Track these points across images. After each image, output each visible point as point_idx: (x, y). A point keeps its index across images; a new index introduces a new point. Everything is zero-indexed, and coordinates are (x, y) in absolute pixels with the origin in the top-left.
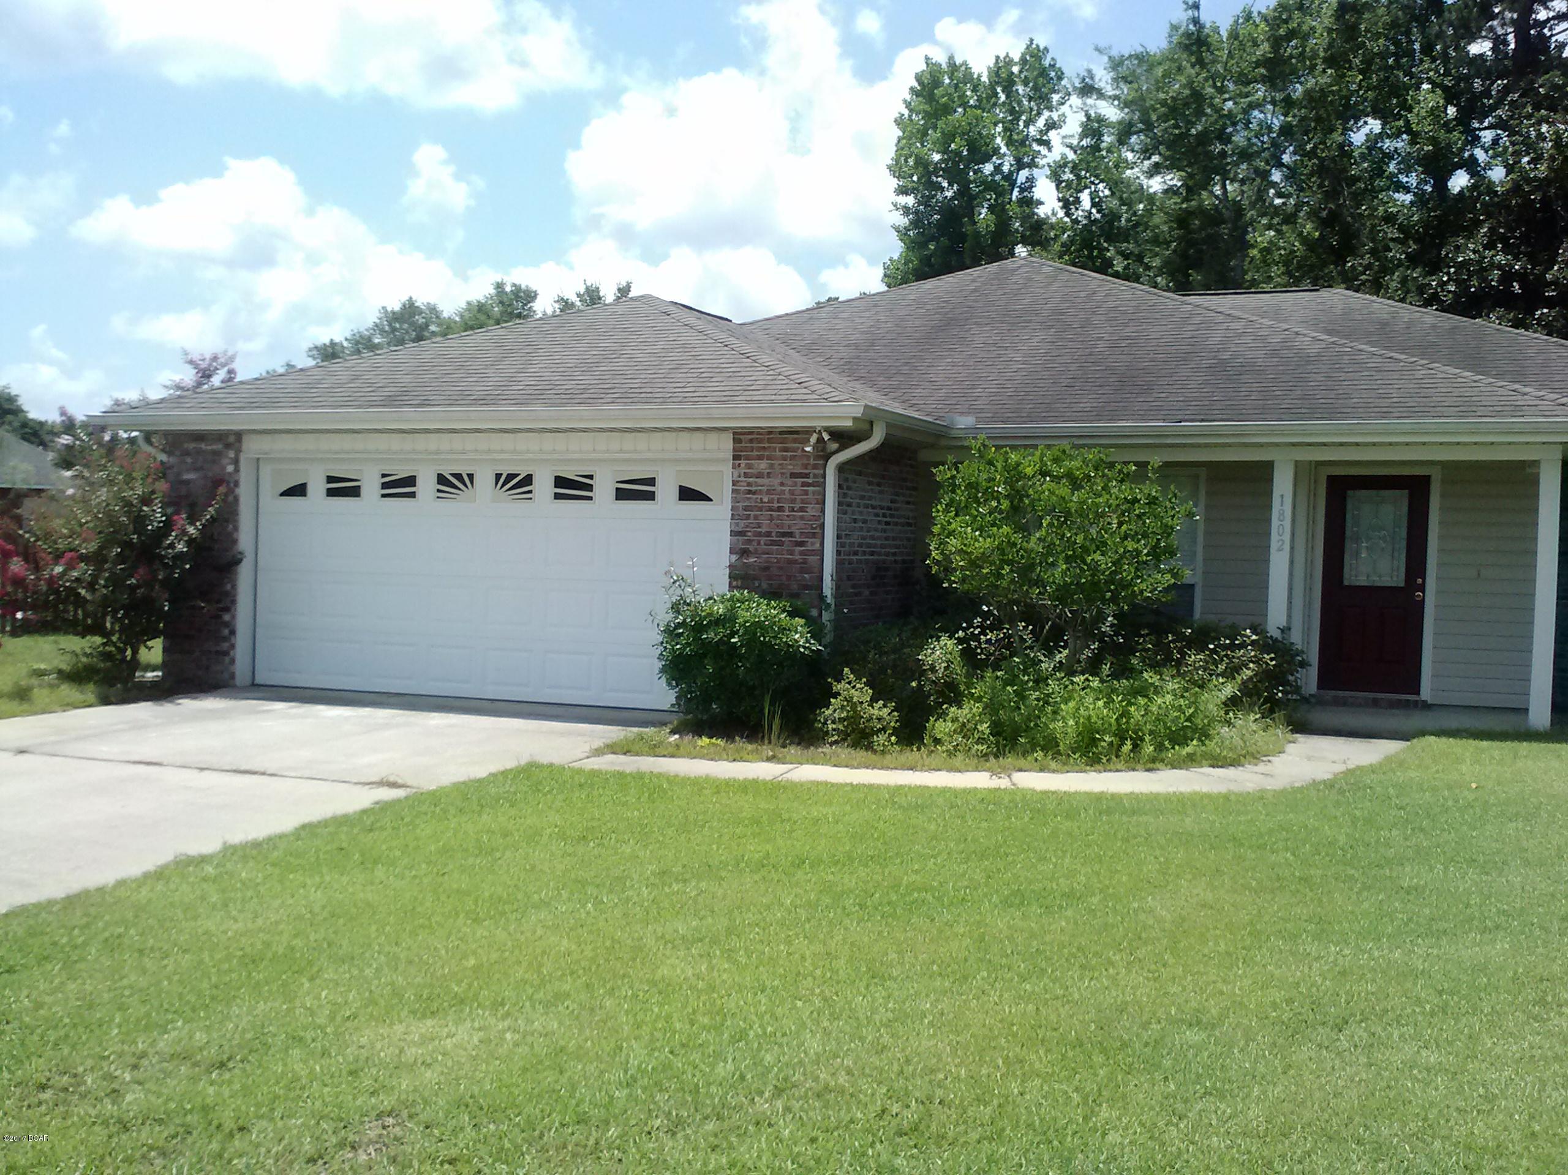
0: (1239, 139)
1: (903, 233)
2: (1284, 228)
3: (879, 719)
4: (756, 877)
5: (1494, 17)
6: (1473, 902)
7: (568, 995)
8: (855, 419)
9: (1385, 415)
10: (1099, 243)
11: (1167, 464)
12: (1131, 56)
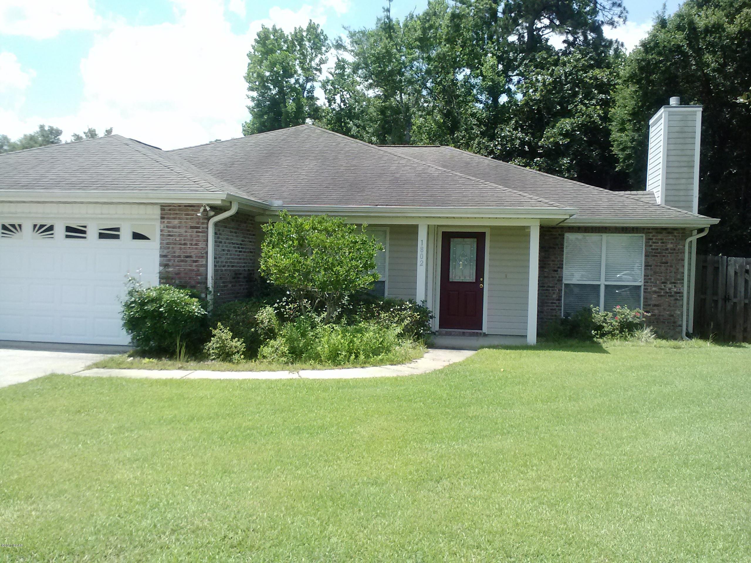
0: (408, 74)
1: (251, 110)
2: (428, 117)
3: (236, 347)
4: (169, 427)
5: (518, 25)
6: (498, 422)
7: (66, 491)
8: (222, 200)
9: (466, 204)
10: (345, 120)
11: (370, 225)
12: (359, 32)
